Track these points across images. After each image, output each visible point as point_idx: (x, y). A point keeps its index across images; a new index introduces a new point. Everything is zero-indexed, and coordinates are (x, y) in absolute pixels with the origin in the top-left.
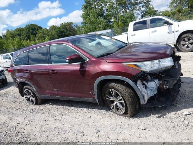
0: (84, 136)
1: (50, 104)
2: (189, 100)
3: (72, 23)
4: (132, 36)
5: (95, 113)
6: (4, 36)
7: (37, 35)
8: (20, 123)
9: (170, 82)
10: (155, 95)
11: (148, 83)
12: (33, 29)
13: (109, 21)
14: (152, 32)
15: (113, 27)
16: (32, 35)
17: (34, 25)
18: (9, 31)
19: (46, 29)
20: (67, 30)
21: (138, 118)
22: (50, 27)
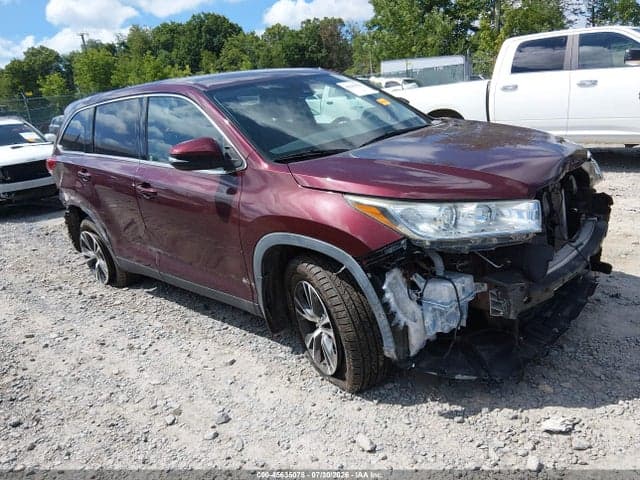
0: (175, 426)
1: (151, 290)
2: (598, 371)
3: (340, 21)
4: (505, 89)
5: (257, 350)
6: (123, 44)
7: (223, 52)
8: (33, 336)
9: (510, 294)
10: (452, 331)
11: (429, 285)
12: (212, 32)
13: (467, 26)
14: (582, 84)
15: (475, 48)
16: (206, 51)
17: (217, 18)
18: (138, 30)
19: (253, 34)
20: (320, 44)
21: (376, 401)
22: (268, 29)
